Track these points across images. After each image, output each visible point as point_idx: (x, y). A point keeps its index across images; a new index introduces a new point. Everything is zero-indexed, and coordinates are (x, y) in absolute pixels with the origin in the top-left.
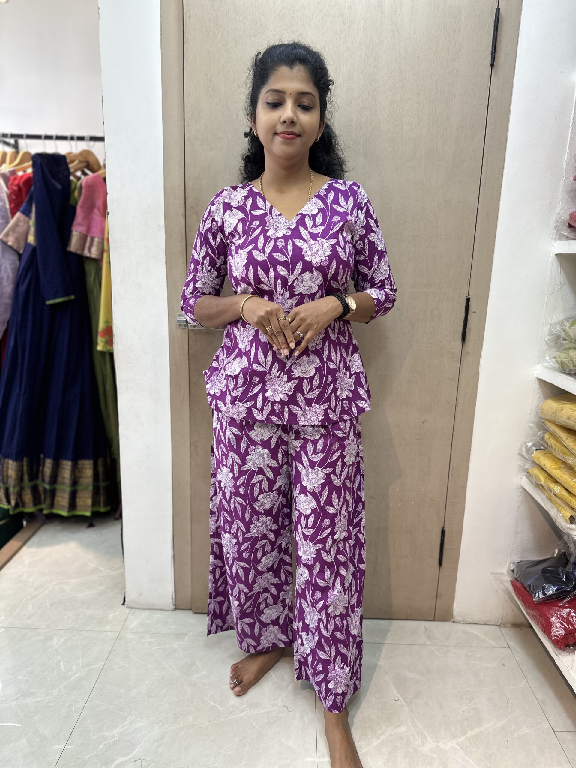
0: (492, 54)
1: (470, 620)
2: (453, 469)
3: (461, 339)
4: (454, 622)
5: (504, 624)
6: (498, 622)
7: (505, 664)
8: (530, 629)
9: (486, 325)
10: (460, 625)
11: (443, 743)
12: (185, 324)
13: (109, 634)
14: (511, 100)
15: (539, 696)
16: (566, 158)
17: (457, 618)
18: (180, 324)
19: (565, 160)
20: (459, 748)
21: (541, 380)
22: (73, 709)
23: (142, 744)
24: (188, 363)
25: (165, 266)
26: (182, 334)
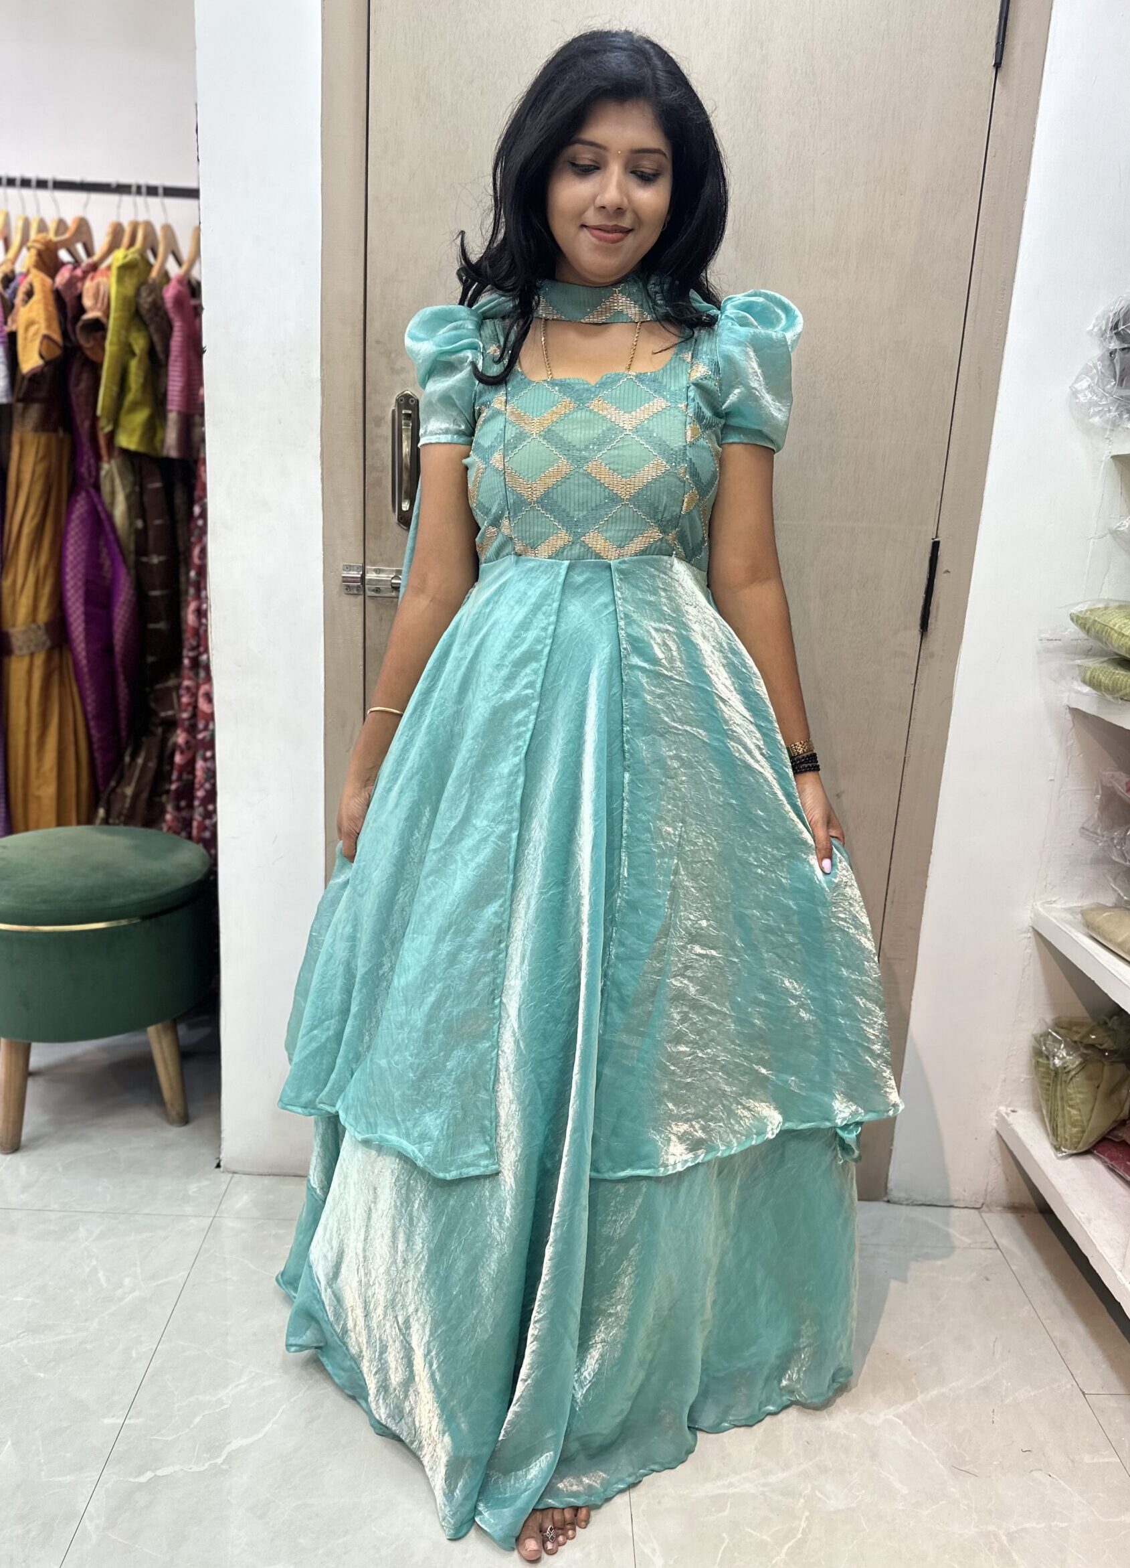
0: (998, 43)
1: (922, 1199)
2: (894, 892)
3: (918, 628)
4: (888, 1201)
5: (988, 1206)
6: (975, 1201)
7: (990, 1278)
8: (1040, 1216)
9: (970, 599)
10: (904, 1207)
11: (872, 1414)
12: (358, 587)
13: (192, 1221)
14: (1033, 139)
15: (1056, 1334)
17: (895, 1191)
18: (348, 586)
20: (901, 1422)
21: (1075, 712)
22: (134, 1355)
23: (278, 1415)
24: (362, 667)
25: (320, 462)
26: (351, 607)
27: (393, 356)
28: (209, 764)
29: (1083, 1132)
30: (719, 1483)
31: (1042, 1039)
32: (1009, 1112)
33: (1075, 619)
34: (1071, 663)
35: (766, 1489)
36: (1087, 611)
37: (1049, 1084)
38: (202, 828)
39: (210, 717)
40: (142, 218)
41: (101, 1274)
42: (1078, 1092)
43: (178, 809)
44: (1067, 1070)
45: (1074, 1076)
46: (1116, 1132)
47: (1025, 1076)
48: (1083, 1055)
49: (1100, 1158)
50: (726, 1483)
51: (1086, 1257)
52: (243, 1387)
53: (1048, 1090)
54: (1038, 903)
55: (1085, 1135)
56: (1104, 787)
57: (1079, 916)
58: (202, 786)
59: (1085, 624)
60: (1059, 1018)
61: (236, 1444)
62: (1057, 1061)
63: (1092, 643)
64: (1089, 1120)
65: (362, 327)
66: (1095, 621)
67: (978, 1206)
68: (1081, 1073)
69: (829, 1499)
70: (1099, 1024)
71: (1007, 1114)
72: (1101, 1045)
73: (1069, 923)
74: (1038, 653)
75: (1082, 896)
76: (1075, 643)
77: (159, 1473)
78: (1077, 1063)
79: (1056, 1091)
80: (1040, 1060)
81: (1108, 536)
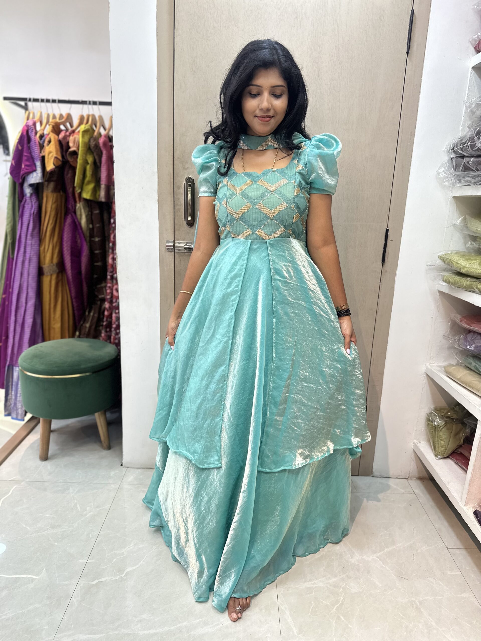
0: (408, 44)
1: (386, 475)
2: (374, 360)
3: (381, 261)
4: (373, 476)
5: (410, 478)
6: (406, 476)
7: (411, 504)
8: (430, 481)
9: (400, 251)
10: (378, 479)
11: (367, 556)
12: (172, 249)
13: (112, 486)
14: (421, 80)
15: (436, 526)
16: (462, 124)
17: (376, 473)
18: (168, 248)
19: (461, 126)
20: (379, 560)
21: (440, 292)
22: (91, 536)
23: (145, 558)
24: (174, 278)
25: (157, 203)
26: (170, 256)
27: (184, 163)
28: (117, 315)
29: (446, 449)
30: (310, 583)
31: (430, 415)
32: (418, 442)
33: (440, 257)
34: (438, 274)
35: (328, 585)
36: (444, 255)
37: (433, 432)
38: (115, 339)
39: (118, 298)
40: (91, 113)
41: (78, 506)
42: (443, 435)
43: (106, 332)
44: (439, 426)
45: (442, 429)
46: (458, 450)
47: (424, 429)
48: (445, 421)
49: (452, 459)
50: (313, 583)
51: (447, 497)
52: (132, 548)
53: (432, 434)
54: (428, 364)
55: (447, 451)
56: (452, 320)
57: (443, 369)
58: (115, 323)
59: (443, 259)
60: (436, 407)
61: (129, 569)
62: (435, 423)
63: (446, 266)
64: (448, 445)
65: (173, 152)
66: (447, 258)
67: (407, 478)
68: (445, 427)
69: (352, 588)
70: (451, 409)
71: (417, 443)
72: (452, 417)
73: (439, 371)
74: (426, 270)
75: (444, 361)
76: (440, 266)
77: (100, 580)
78: (443, 424)
79: (435, 434)
80: (429, 423)
81: (452, 227)
